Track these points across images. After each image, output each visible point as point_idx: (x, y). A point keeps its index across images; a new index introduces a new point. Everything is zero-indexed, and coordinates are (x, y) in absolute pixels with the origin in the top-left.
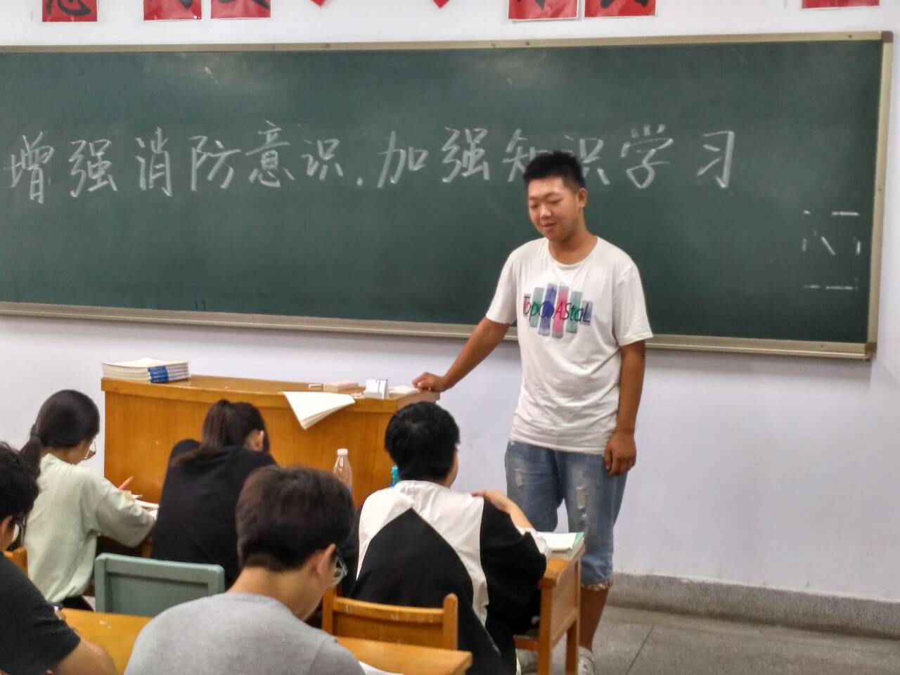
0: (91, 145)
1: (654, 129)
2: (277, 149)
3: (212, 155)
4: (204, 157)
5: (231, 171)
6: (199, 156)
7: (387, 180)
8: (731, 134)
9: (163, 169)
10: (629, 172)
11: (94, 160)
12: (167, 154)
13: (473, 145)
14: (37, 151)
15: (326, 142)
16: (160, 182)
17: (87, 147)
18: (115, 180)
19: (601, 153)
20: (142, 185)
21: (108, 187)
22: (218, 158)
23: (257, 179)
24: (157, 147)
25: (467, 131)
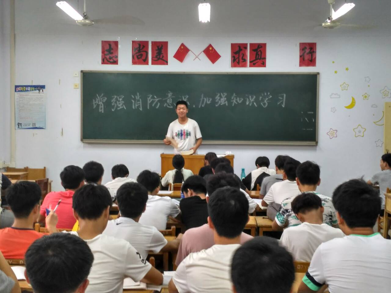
0: (118, 97)
1: (267, 94)
2: (172, 98)
3: (153, 100)
4: (151, 100)
5: (159, 104)
6: (150, 100)
7: (201, 106)
8: (285, 95)
9: (140, 103)
10: (262, 104)
11: (119, 101)
12: (140, 100)
13: (223, 97)
14: (101, 99)
15: (185, 96)
16: (139, 107)
17: (117, 98)
18: (125, 106)
19: (255, 99)
20: (133, 107)
21: (123, 108)
22: (155, 101)
23: (166, 106)
24: (138, 97)
25: (222, 94)
